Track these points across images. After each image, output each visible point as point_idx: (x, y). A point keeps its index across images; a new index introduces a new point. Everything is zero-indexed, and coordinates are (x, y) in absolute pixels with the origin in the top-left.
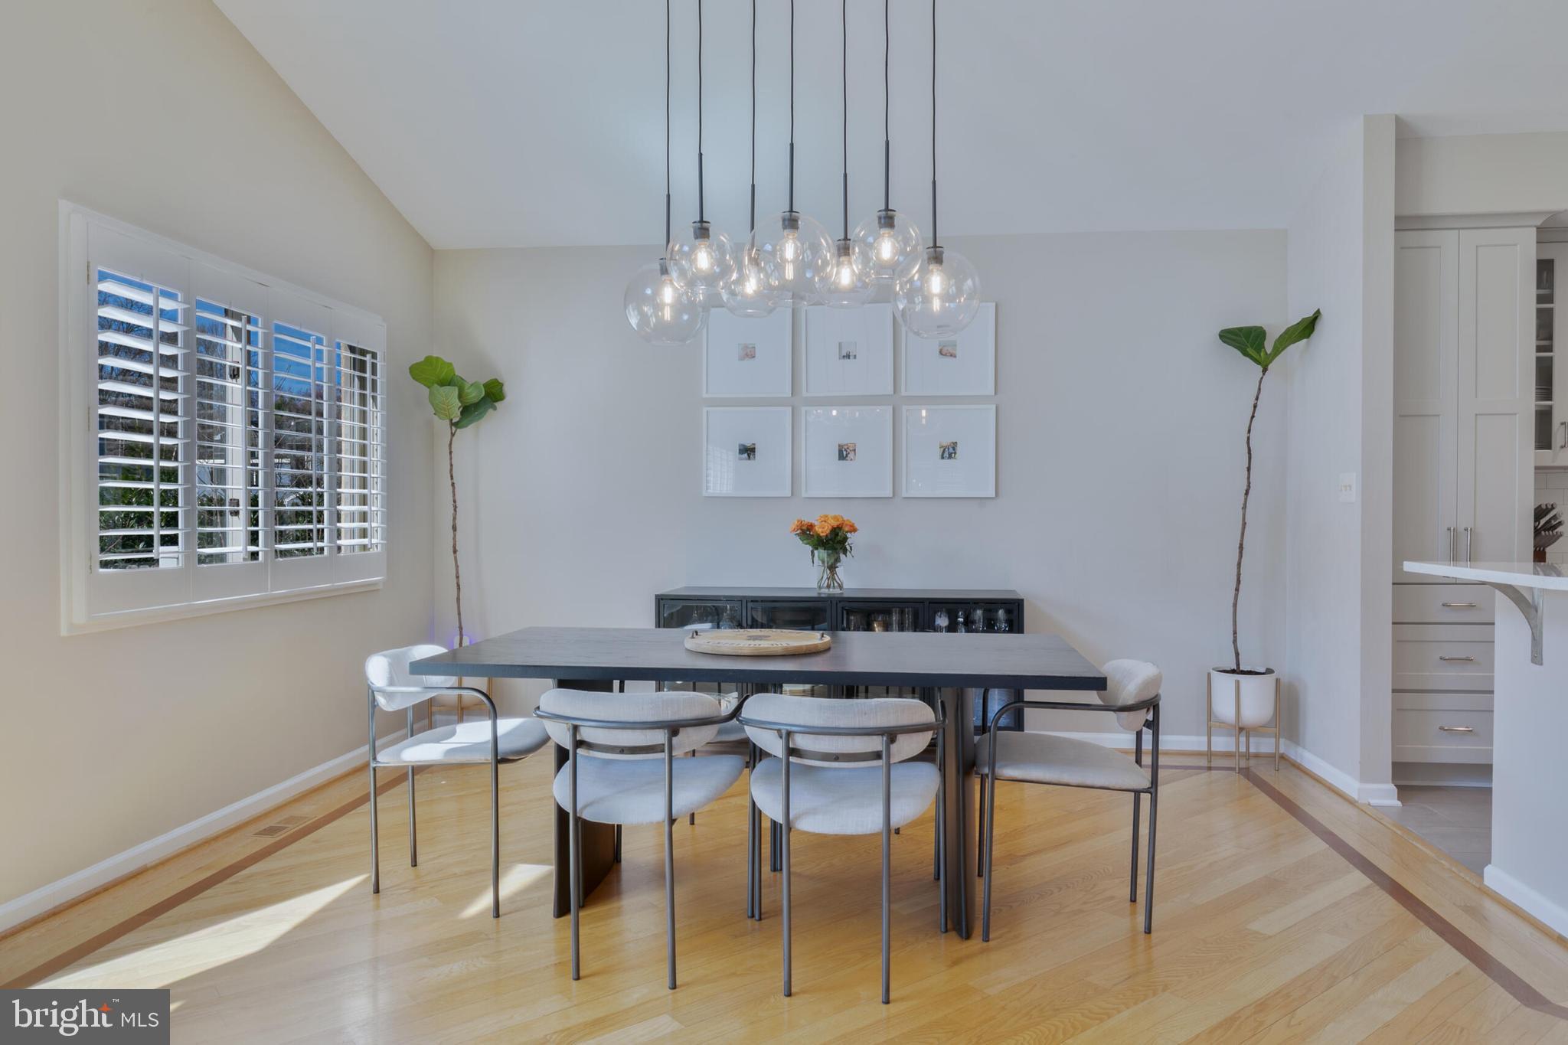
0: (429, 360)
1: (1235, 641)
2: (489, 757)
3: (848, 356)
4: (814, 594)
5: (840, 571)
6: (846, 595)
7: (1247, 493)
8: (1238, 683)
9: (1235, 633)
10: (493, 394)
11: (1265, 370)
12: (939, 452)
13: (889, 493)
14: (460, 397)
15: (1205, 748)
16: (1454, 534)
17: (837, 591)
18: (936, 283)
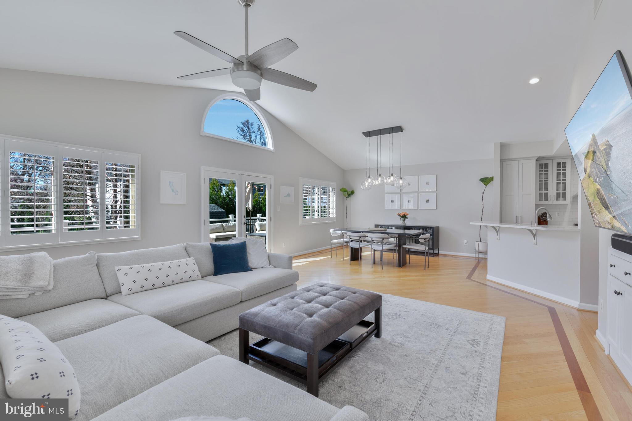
0: (343, 188)
1: (480, 236)
2: (343, 241)
3: (410, 185)
4: (401, 225)
5: (406, 222)
6: (406, 225)
7: (483, 209)
8: (478, 244)
9: (480, 235)
10: (353, 192)
11: (486, 186)
12: (426, 201)
13: (417, 208)
14: (347, 193)
15: (475, 256)
16: (517, 217)
17: (405, 225)
18: (401, 182)
